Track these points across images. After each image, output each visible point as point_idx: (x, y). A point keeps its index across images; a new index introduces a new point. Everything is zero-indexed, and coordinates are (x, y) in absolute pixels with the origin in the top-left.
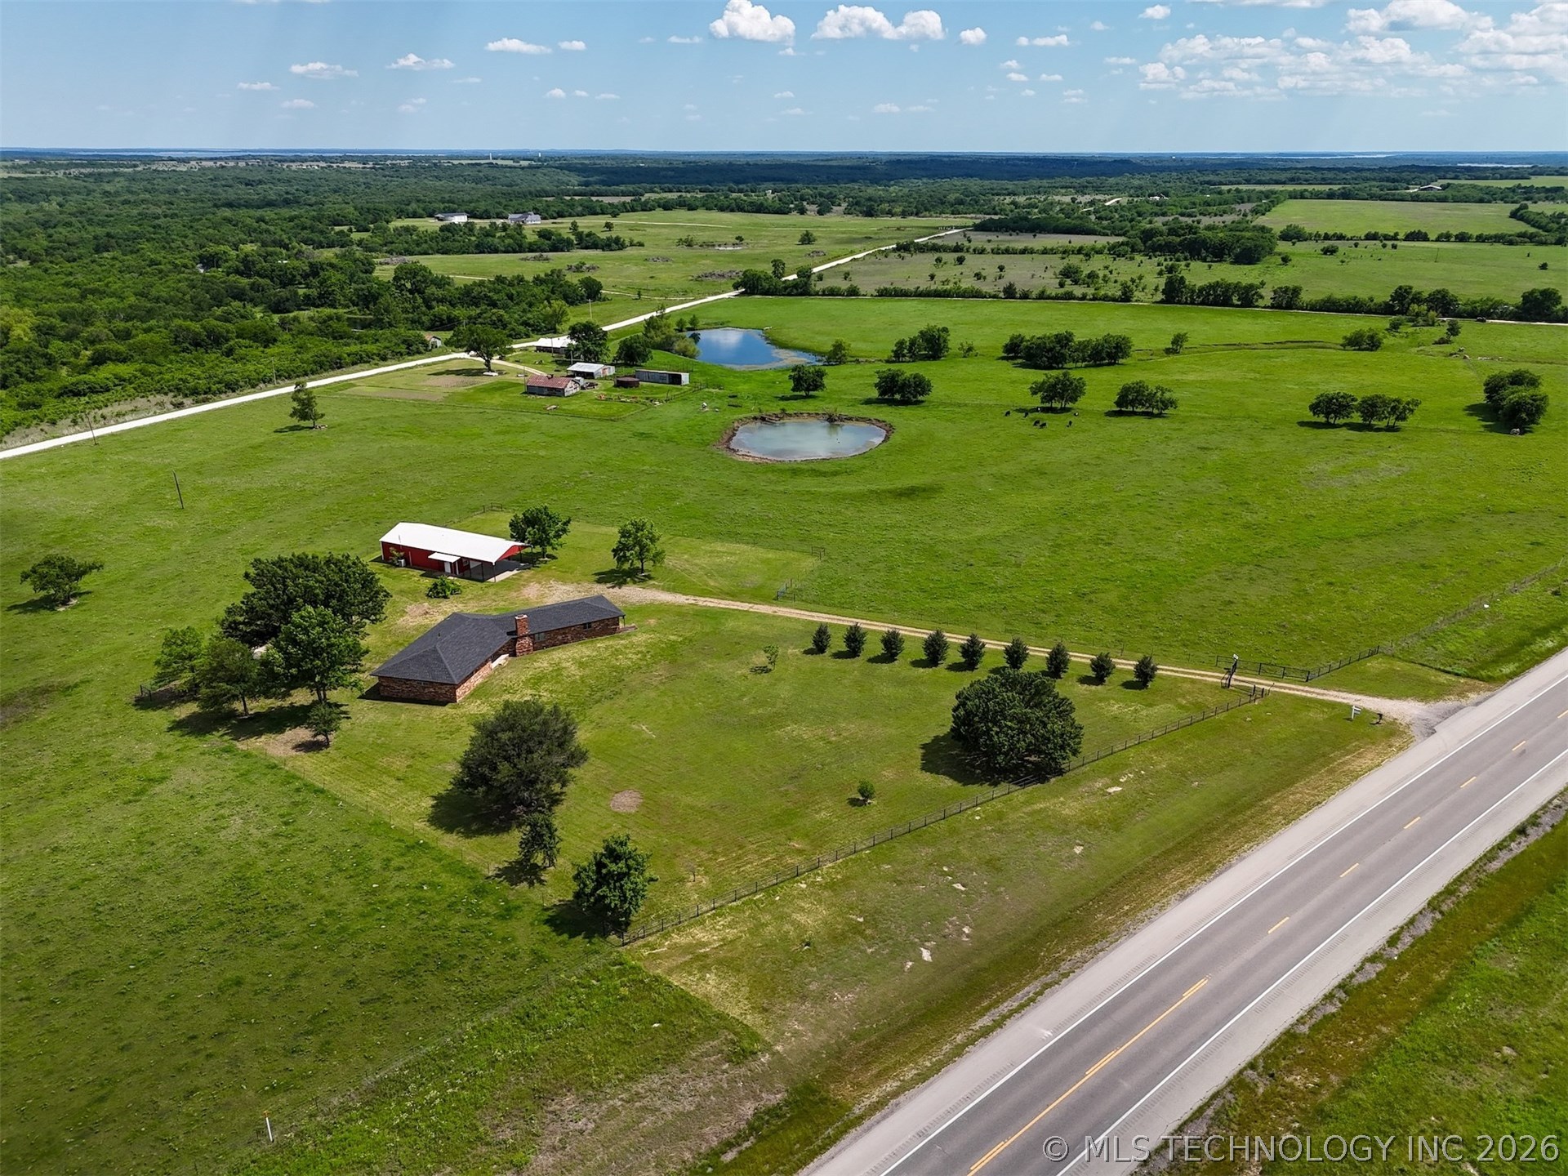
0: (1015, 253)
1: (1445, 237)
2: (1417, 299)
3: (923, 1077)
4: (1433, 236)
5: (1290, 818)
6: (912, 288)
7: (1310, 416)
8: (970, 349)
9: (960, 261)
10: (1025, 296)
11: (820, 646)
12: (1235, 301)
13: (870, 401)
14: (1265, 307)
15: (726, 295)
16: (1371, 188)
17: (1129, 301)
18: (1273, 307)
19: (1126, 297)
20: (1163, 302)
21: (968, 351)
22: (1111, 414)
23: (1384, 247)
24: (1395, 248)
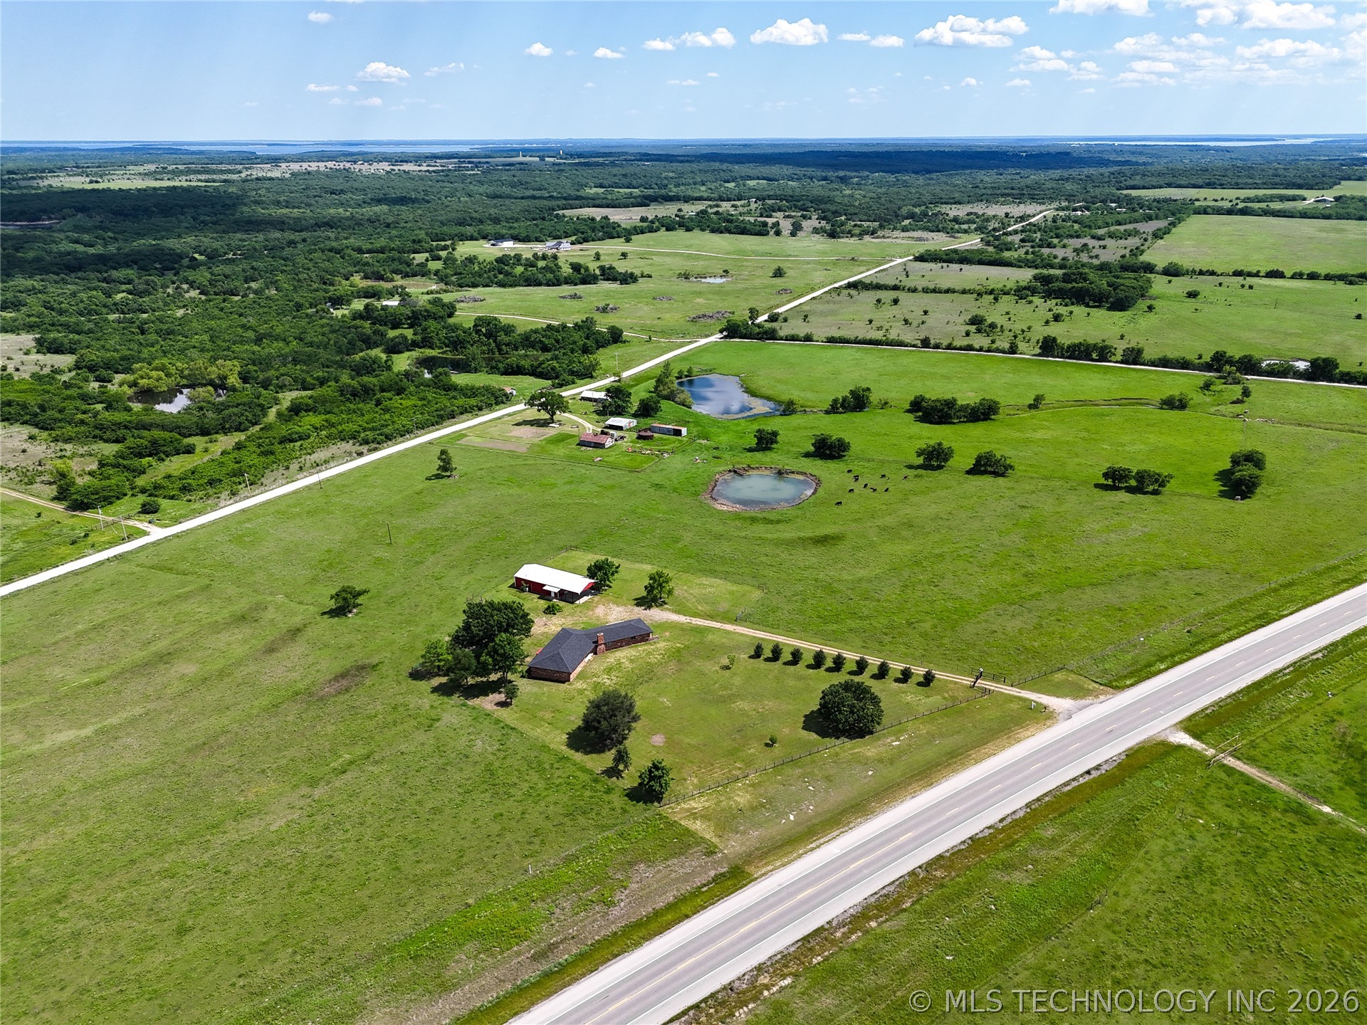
0: (940, 293)
1: (1298, 275)
2: (1230, 362)
4: (1288, 274)
7: (1103, 481)
8: (886, 403)
9: (896, 302)
10: (937, 346)
11: (757, 653)
12: (1094, 356)
13: (807, 455)
14: (1116, 362)
15: (716, 337)
16: (1272, 199)
17: (1014, 353)
18: (1122, 362)
19: (1013, 350)
20: (1039, 355)
21: (885, 405)
22: (969, 472)
23: (1243, 286)
24: (1251, 287)
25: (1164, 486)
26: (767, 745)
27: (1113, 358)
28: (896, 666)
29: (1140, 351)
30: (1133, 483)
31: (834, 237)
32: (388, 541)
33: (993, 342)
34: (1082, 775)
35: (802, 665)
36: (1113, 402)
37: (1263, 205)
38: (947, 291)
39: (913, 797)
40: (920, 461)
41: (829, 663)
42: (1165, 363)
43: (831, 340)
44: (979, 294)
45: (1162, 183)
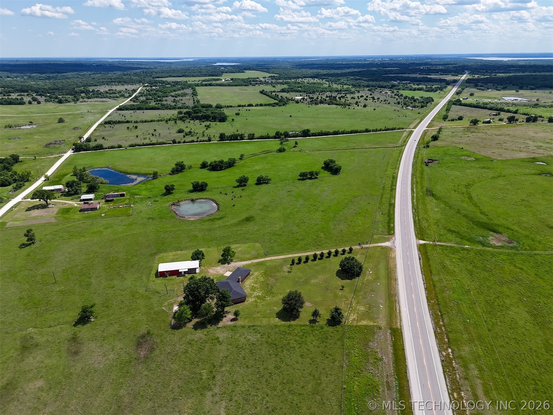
0: (149, 122)
1: (257, 105)
2: (281, 134)
3: (401, 320)
4: (254, 105)
5: (396, 267)
6: (141, 144)
7: (300, 178)
8: (191, 167)
9: (136, 127)
10: (179, 143)
11: (293, 263)
12: (239, 138)
13: (191, 191)
14: (247, 139)
15: (70, 153)
16: (212, 80)
17: (211, 141)
18: (248, 139)
19: (210, 140)
20: (219, 141)
21: (190, 167)
22: (257, 184)
23: (247, 110)
24: (249, 110)
25: (318, 175)
26: (341, 289)
27: (245, 138)
28: (340, 250)
29: (253, 135)
30: (309, 176)
31: (61, 103)
32: (54, 281)
33: (198, 138)
34: (420, 261)
35: (309, 261)
36: (262, 153)
37: (209, 82)
38: (151, 121)
39: (398, 285)
40: (238, 184)
41: (319, 257)
42: (262, 138)
43: (130, 146)
44: (167, 121)
45: (168, 76)
